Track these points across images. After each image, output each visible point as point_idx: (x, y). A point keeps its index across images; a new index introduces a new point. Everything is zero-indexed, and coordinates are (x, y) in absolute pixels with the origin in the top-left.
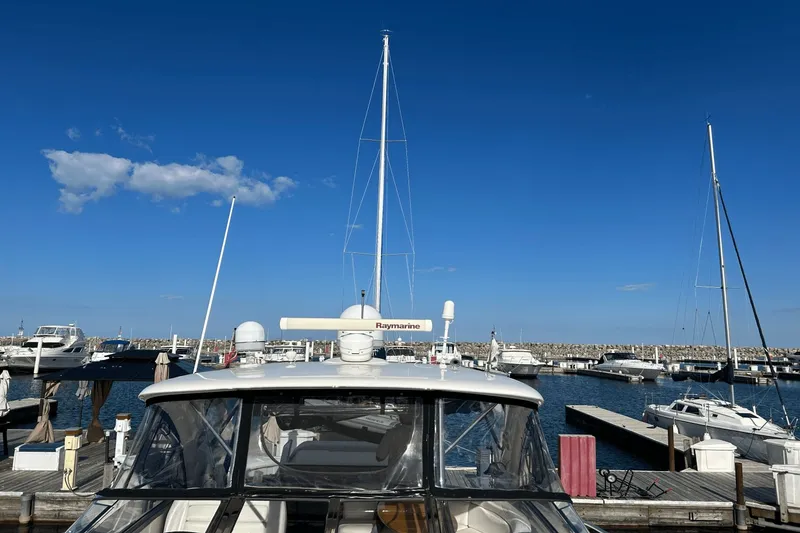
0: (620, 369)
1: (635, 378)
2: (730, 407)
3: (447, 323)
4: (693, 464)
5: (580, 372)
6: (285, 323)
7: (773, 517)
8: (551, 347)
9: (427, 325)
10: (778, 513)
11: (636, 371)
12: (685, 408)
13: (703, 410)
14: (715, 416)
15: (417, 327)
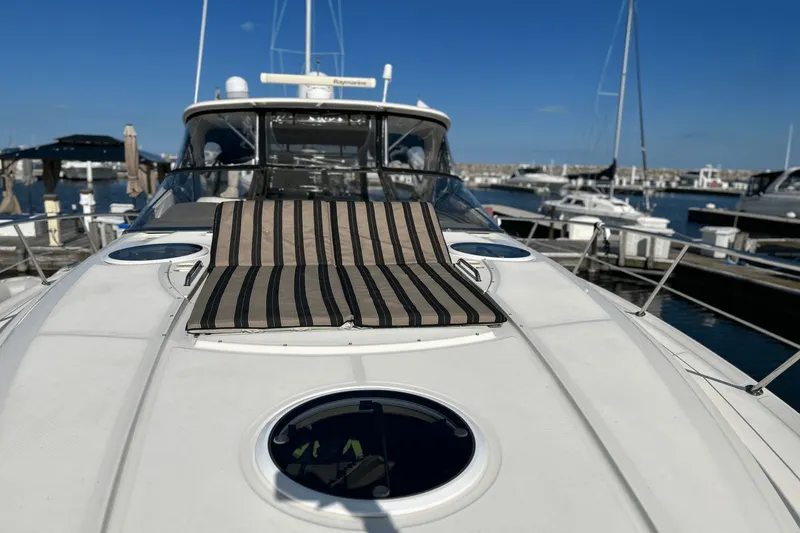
0: (528, 182)
1: (540, 190)
2: (608, 199)
3: (386, 82)
4: (567, 235)
5: (494, 187)
6: (265, 77)
7: (615, 262)
8: (469, 166)
9: (371, 83)
10: (618, 260)
11: (542, 184)
12: (573, 201)
13: (587, 202)
14: (595, 205)
15: (364, 83)
